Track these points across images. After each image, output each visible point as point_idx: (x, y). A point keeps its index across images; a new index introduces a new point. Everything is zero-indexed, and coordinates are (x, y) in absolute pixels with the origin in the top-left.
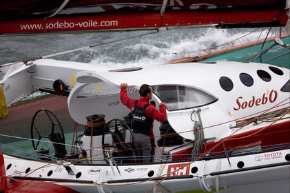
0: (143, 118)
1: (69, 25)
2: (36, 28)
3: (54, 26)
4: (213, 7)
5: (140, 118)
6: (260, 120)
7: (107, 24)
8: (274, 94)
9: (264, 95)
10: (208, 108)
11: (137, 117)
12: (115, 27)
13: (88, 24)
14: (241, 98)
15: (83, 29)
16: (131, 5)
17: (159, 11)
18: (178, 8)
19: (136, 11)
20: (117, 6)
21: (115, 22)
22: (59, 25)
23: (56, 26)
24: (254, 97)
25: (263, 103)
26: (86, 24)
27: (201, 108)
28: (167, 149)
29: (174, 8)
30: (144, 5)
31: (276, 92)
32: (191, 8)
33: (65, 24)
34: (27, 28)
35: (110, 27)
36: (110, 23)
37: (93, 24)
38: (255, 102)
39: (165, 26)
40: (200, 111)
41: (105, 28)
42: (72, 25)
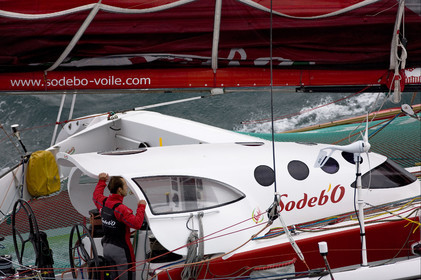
0: (112, 223)
1: (81, 82)
2: (33, 85)
3: (58, 82)
4: (288, 63)
5: (109, 223)
6: (297, 229)
7: (136, 81)
8: (339, 191)
9: (323, 192)
10: (218, 212)
11: (105, 222)
12: (147, 86)
13: (108, 82)
14: (286, 195)
15: (101, 87)
16: (170, 57)
17: (209, 67)
18: (237, 63)
19: (178, 65)
20: (149, 58)
21: (147, 80)
22: (66, 81)
23: (62, 82)
24: (306, 195)
25: (320, 204)
26: (104, 82)
27: (205, 211)
28: (154, 266)
29: (231, 63)
30: (189, 57)
31: (343, 189)
32: (256, 63)
33: (75, 81)
34: (21, 84)
35: (139, 87)
36: (140, 81)
37: (116, 81)
38: (307, 202)
39: (220, 87)
40: (202, 215)
41: (133, 87)
42: (84, 82)
